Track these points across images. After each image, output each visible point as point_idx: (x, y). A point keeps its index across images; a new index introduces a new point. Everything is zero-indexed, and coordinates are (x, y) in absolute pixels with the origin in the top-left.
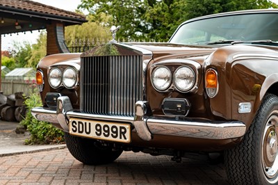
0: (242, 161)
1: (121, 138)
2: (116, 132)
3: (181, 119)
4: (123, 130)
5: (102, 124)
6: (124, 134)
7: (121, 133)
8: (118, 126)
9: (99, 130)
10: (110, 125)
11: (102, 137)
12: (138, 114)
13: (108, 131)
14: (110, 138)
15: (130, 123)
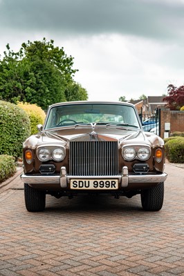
2: (109, 184)
3: (143, 174)
5: (99, 181)
6: (114, 185)
7: (112, 184)
8: (110, 181)
9: (96, 184)
10: (105, 181)
11: (99, 188)
12: (124, 173)
13: (103, 184)
14: (105, 188)
15: (118, 179)
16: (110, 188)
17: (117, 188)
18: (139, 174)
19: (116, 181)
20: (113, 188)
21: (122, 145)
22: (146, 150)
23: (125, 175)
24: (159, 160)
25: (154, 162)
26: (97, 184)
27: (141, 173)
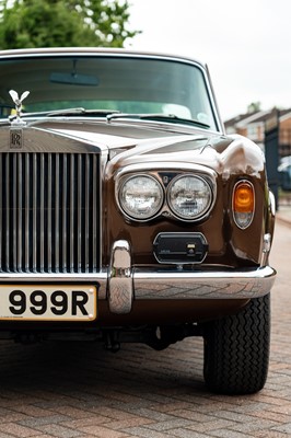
0: (250, 333)
1: (74, 313)
2: (64, 303)
3: (187, 269)
4: (80, 298)
5: (28, 291)
6: (81, 304)
7: (75, 303)
8: (68, 290)
9: (17, 303)
10: (49, 291)
11: (28, 315)
12: (117, 264)
13: (43, 303)
14: (49, 316)
15: (95, 284)
16: (68, 316)
17: (92, 315)
18: (173, 269)
19: (90, 291)
20: (79, 317)
21: (116, 168)
22: (201, 186)
23: (119, 272)
24: (243, 221)
25: (228, 228)
26: (23, 303)
27: (180, 264)
